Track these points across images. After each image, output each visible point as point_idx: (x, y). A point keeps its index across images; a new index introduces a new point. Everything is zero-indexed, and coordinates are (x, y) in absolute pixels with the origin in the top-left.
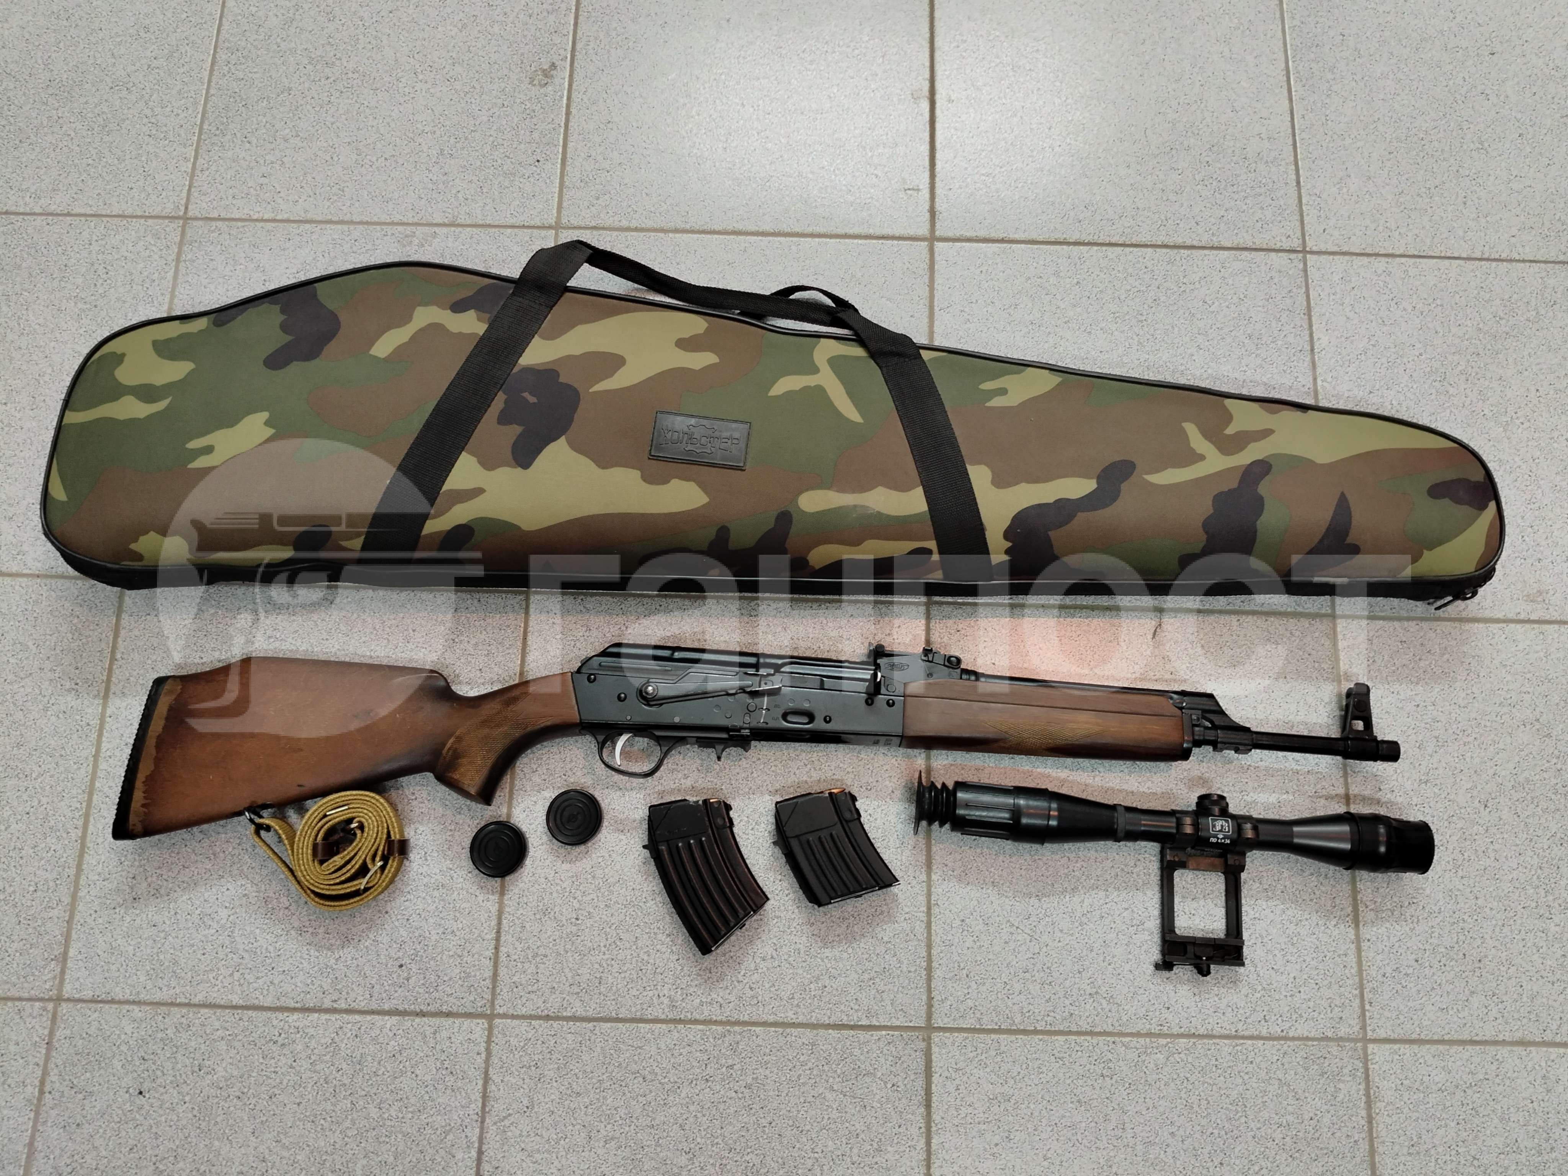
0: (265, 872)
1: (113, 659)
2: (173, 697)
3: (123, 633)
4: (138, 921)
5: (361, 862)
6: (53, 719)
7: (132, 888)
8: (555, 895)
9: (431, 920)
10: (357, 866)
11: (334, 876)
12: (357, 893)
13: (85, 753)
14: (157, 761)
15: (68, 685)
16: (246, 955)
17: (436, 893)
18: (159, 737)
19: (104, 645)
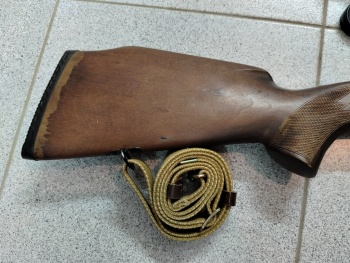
0: (125, 196)
1: (45, 43)
2: (77, 62)
3: (53, 28)
4: (37, 216)
5: (203, 206)
6: (5, 76)
7: (36, 192)
8: (342, 254)
9: (243, 256)
10: (200, 209)
11: (181, 213)
12: (198, 230)
13: (20, 99)
14: (60, 104)
15: (17, 56)
16: (105, 255)
17: (248, 236)
18: (63, 88)
19: (41, 35)
